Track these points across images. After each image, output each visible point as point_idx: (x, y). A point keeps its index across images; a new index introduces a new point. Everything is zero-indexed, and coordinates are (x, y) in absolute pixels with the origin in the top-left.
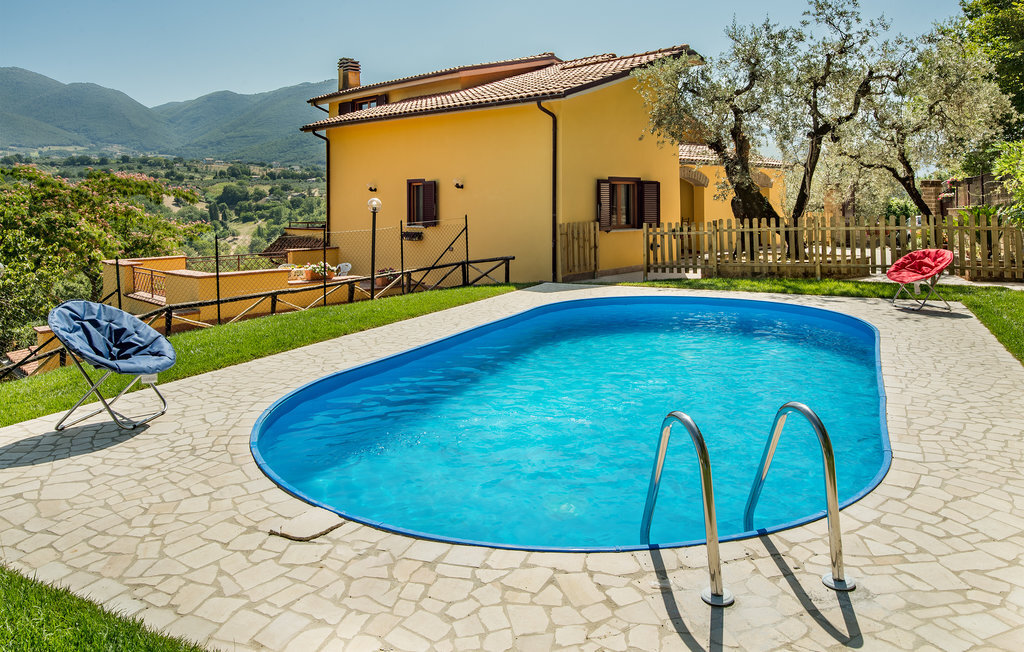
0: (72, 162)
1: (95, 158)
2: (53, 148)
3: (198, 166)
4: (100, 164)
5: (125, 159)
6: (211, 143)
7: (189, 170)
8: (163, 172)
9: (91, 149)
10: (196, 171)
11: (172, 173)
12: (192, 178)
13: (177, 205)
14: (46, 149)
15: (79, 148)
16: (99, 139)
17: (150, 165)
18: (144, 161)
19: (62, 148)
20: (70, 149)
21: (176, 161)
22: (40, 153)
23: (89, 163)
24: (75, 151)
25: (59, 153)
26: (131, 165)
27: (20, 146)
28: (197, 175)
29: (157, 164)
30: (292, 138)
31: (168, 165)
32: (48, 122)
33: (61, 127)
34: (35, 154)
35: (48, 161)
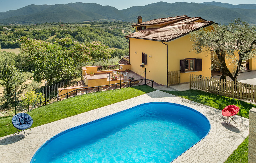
0: (105, 23)
1: (109, 22)
2: (101, 20)
3: (130, 24)
4: (110, 23)
5: (115, 22)
6: (133, 18)
7: (128, 24)
8: (122, 25)
9: (108, 20)
10: (129, 25)
11: (124, 25)
12: (128, 26)
13: (125, 33)
14: (100, 20)
15: (106, 20)
16: (110, 18)
17: (120, 23)
18: (119, 23)
19: (103, 20)
20: (104, 20)
21: (125, 22)
22: (99, 21)
23: (108, 23)
24: (105, 20)
25: (102, 21)
26: (116, 24)
27: (95, 20)
28: (129, 26)
29: (121, 23)
30: (151, 16)
31: (123, 24)
32: (100, 14)
33: (103, 15)
34: (98, 21)
35: (100, 23)
